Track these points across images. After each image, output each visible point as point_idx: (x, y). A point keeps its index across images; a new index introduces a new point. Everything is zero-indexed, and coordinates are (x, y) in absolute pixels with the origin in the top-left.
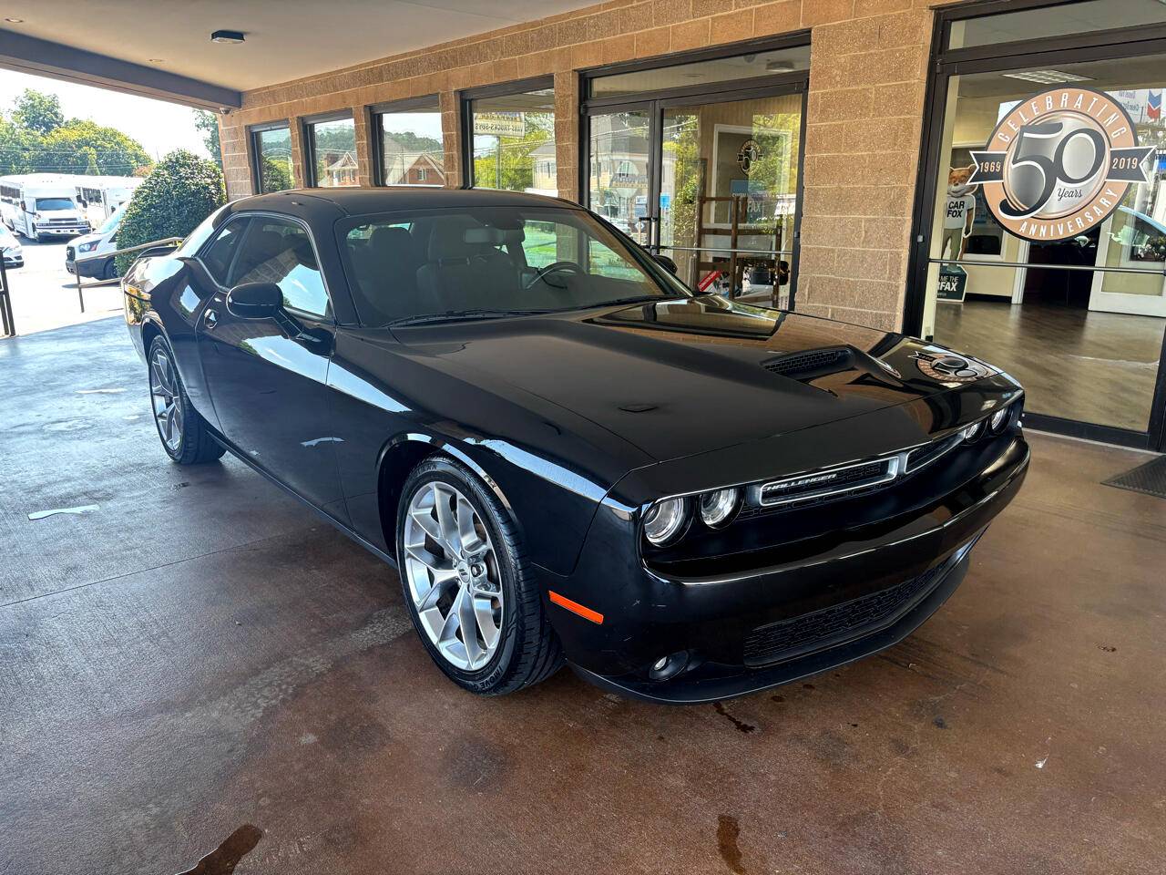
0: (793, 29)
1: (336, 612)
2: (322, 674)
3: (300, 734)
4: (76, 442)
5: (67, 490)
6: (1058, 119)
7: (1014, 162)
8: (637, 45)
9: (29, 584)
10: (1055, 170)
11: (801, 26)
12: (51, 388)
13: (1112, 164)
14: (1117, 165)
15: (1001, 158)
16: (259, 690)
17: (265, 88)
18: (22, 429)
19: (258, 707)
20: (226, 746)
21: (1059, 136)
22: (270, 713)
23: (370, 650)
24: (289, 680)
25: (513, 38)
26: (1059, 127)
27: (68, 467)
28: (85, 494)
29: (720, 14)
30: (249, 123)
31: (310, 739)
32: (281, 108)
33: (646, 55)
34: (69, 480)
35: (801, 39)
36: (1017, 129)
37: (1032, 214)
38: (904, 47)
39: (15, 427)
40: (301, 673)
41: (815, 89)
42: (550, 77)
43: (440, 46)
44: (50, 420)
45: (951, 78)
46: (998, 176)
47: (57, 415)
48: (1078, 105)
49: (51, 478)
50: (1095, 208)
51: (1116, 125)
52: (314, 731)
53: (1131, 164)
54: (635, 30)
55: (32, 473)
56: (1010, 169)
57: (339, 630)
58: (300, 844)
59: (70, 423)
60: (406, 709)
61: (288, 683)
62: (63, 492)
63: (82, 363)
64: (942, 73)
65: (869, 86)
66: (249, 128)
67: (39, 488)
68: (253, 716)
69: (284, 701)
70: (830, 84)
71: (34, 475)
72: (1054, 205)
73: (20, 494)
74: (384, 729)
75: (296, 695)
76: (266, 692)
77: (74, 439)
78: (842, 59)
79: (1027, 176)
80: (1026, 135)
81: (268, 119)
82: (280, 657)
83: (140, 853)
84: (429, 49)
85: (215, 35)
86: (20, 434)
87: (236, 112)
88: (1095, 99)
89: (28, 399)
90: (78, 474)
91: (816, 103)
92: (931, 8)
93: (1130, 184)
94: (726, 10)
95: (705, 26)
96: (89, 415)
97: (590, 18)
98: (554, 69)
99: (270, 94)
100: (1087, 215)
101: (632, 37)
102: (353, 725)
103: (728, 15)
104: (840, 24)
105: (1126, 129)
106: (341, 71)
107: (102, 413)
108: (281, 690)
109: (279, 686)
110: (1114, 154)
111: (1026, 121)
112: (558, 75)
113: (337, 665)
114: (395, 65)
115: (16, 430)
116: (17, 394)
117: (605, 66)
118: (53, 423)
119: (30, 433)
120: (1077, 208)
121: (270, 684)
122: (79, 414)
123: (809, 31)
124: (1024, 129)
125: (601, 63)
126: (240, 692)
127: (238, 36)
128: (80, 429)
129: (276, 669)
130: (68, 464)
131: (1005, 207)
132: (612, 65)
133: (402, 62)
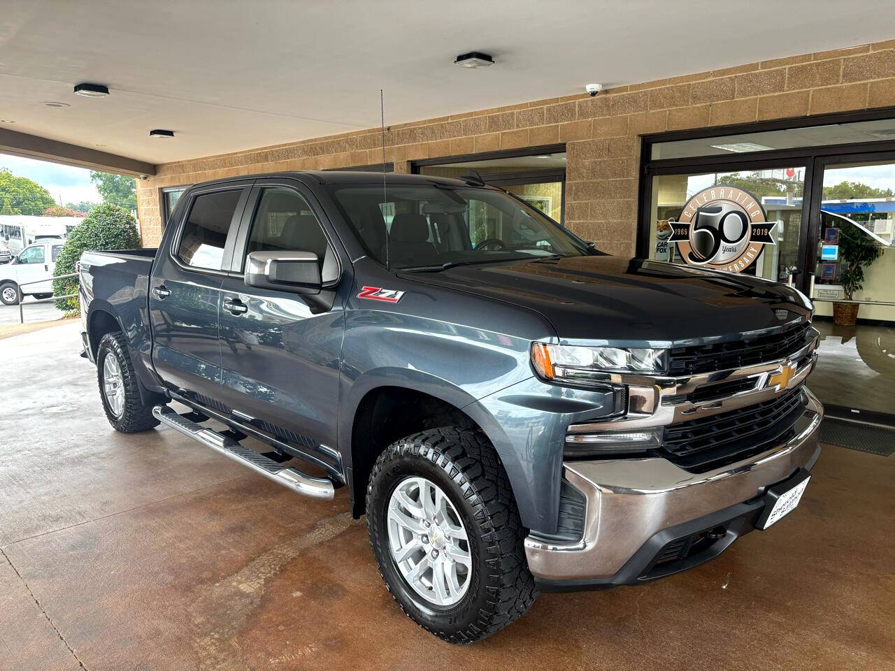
0: (554, 143)
1: (293, 523)
2: (294, 559)
3: (291, 592)
4: (71, 420)
5: (80, 453)
6: (719, 204)
7: (695, 229)
8: (452, 147)
9: (79, 513)
10: (720, 235)
11: (559, 141)
12: (35, 382)
13: (752, 232)
14: (756, 233)
15: (687, 227)
16: (258, 569)
17: (175, 163)
18: (26, 412)
19: (260, 578)
20: (248, 601)
21: (720, 215)
22: (267, 581)
23: (321, 544)
24: (275, 562)
25: (365, 138)
26: (719, 210)
27: (73, 438)
28: (93, 455)
29: (506, 131)
30: (162, 186)
31: (298, 594)
32: (188, 177)
33: (458, 154)
34: (78, 446)
35: (561, 148)
36: (695, 210)
37: (708, 261)
38: (624, 158)
39: (21, 411)
40: (280, 558)
41: (570, 179)
42: (392, 165)
43: (312, 140)
44: (45, 405)
45: (654, 177)
46: (687, 237)
47: (49, 402)
48: (730, 197)
49: (64, 445)
50: (744, 258)
51: (753, 209)
52: (300, 590)
53: (764, 233)
54: (450, 137)
55: (48, 442)
56: (693, 233)
57: (299, 533)
58: (310, 648)
59: (61, 407)
60: (353, 576)
61: (274, 564)
62: (77, 454)
63: (51, 364)
64: (648, 174)
65: (603, 180)
66: (161, 189)
67: (58, 453)
68: (259, 583)
69: (275, 574)
70: (579, 177)
71: (50, 444)
72: (721, 256)
73: (46, 456)
74: (343, 587)
75: (282, 571)
76: (262, 569)
77: (69, 418)
78: (587, 162)
79: (703, 239)
80: (701, 213)
81: (178, 184)
82: (265, 550)
83: (215, 658)
84: (303, 142)
85: (153, 133)
86: (27, 416)
87: (151, 178)
88: (740, 193)
89: (21, 390)
90: (82, 442)
91: (571, 189)
92: (639, 136)
93: (764, 245)
94: (510, 129)
95: (497, 137)
96: (72, 401)
97: (420, 128)
98: (393, 159)
99: (180, 166)
100: (740, 262)
101: (448, 141)
102: (323, 585)
103: (513, 132)
104: (584, 142)
105: (759, 212)
106: (236, 153)
107: (81, 399)
108: (271, 569)
109: (270, 566)
110: (753, 226)
111: (700, 205)
112: (397, 164)
113: (303, 553)
114: (277, 151)
115: (21, 413)
116: (10, 387)
117: (429, 159)
118: (48, 407)
119: (33, 415)
120: (733, 259)
121: (263, 565)
122: (65, 400)
123: (565, 144)
124: (700, 210)
125: (427, 157)
126: (246, 571)
127: (170, 133)
128: (70, 412)
129: (264, 557)
130: (72, 436)
131: (691, 256)
132: (434, 159)
133: (283, 150)
